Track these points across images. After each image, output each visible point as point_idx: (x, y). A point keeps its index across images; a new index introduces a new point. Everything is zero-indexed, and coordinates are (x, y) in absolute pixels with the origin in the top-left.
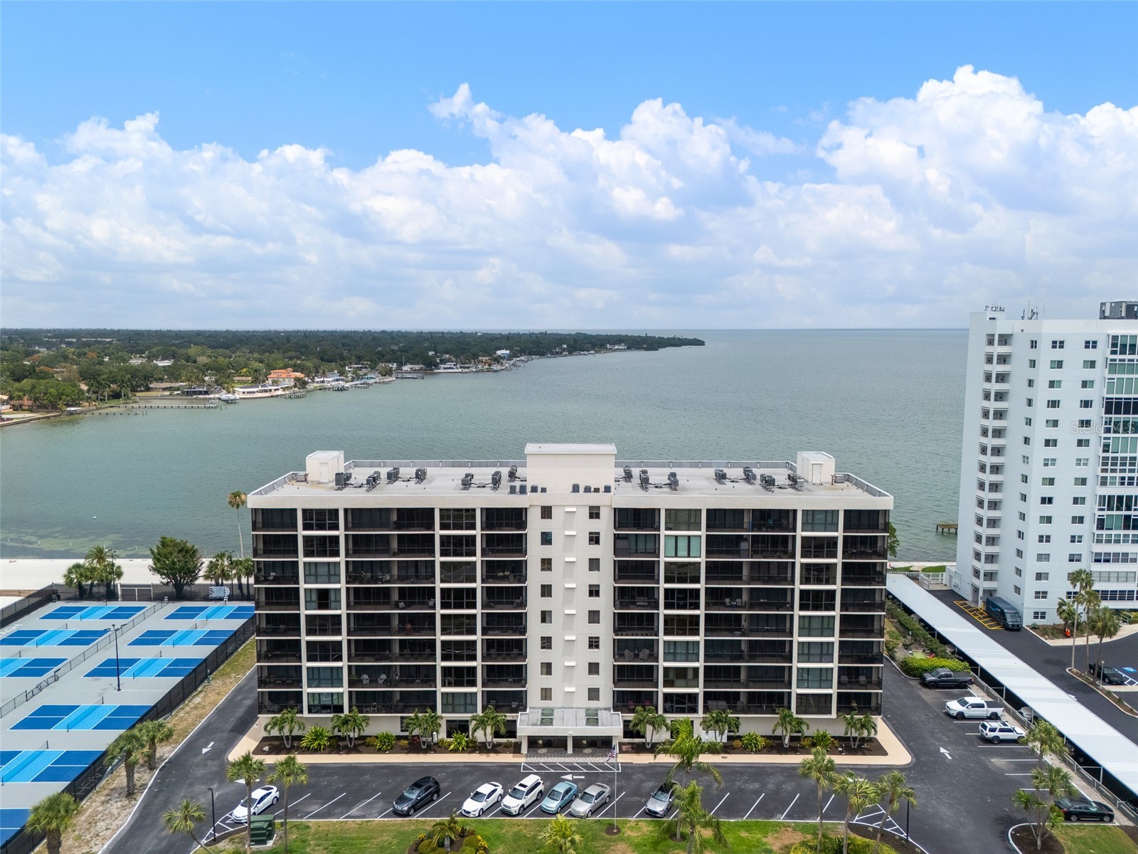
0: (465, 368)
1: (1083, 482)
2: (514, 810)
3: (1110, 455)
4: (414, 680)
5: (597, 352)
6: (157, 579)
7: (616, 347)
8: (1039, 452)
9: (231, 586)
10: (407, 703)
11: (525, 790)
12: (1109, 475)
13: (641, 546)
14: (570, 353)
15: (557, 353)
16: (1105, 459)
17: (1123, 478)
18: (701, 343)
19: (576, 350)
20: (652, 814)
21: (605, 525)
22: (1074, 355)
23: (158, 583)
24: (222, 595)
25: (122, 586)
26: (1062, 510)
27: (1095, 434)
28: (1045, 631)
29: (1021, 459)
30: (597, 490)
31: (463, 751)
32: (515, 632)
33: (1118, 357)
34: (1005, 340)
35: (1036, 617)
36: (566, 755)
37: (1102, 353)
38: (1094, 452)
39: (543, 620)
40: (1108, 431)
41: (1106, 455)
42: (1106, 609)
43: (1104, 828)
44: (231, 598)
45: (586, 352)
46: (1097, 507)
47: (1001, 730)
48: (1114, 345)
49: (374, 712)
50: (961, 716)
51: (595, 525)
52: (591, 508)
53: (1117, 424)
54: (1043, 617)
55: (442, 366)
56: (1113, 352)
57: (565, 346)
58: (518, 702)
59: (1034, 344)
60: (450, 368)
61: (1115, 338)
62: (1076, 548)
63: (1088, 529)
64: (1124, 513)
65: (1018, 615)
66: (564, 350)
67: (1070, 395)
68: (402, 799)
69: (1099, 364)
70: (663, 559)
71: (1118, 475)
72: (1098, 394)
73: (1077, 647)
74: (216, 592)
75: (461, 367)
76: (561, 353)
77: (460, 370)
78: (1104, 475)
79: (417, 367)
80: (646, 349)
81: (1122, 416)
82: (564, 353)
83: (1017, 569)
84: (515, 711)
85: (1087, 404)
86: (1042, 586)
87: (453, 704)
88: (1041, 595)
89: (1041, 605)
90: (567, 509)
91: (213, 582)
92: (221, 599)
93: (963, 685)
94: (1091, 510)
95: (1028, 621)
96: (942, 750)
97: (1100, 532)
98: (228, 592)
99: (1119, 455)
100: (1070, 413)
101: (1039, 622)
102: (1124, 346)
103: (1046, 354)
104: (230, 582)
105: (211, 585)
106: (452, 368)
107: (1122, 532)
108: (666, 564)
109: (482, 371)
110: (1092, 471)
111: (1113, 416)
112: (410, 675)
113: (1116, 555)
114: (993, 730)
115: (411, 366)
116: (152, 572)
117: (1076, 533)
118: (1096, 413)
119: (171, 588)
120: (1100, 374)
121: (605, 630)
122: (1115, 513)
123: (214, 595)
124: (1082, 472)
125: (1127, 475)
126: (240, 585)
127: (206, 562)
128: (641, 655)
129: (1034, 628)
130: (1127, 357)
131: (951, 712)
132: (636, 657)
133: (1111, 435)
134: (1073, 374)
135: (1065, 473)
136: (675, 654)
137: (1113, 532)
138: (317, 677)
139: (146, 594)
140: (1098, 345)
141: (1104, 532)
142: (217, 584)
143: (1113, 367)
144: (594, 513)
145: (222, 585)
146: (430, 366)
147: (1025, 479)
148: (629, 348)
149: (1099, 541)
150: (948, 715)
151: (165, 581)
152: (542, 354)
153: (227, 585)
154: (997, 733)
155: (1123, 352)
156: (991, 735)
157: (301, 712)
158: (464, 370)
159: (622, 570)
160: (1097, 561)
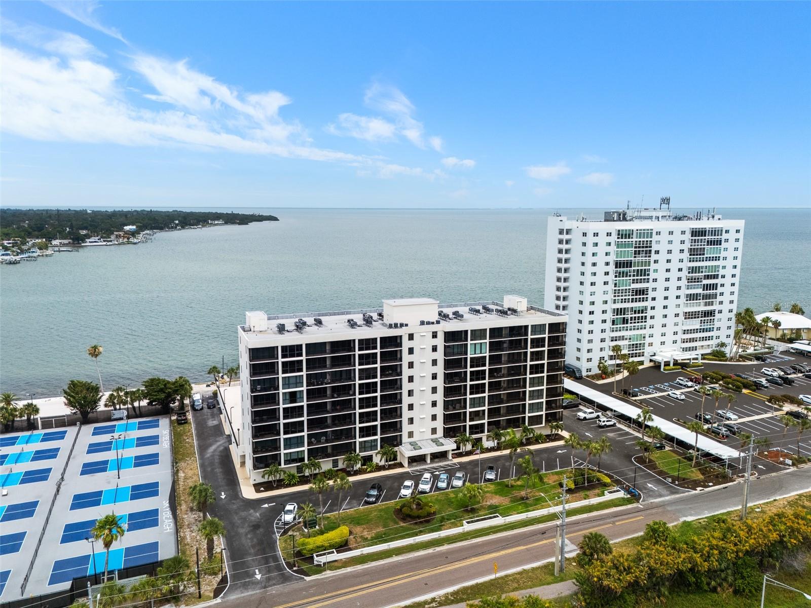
0: (108, 241)
1: (606, 302)
2: (428, 490)
3: (617, 288)
4: (341, 438)
5: (203, 226)
6: (67, 411)
7: (216, 222)
8: (587, 288)
9: (128, 409)
10: (337, 451)
11: (429, 480)
12: (617, 298)
13: (456, 350)
14: (183, 227)
15: (172, 227)
16: (615, 290)
17: (622, 299)
18: (275, 219)
19: (187, 225)
20: (490, 480)
21: (440, 342)
22: (602, 239)
23: (69, 413)
24: (121, 416)
25: (41, 419)
26: (598, 317)
27: (611, 278)
28: (593, 377)
29: (579, 293)
30: (433, 323)
31: (375, 471)
32: (395, 403)
33: (620, 240)
34: (568, 231)
35: (587, 372)
36: (427, 464)
37: (614, 238)
38: (610, 287)
39: (409, 395)
40: (616, 277)
41: (615, 288)
42: (633, 362)
43: (664, 452)
44: (129, 417)
45: (195, 227)
46: (612, 314)
47: (607, 421)
48: (619, 235)
49: (320, 459)
50: (585, 419)
51: (435, 342)
52: (433, 332)
53: (620, 273)
54: (590, 371)
55: (88, 240)
56: (618, 238)
57: (177, 222)
58: (397, 441)
59: (585, 234)
60: (95, 242)
61: (619, 231)
62: (603, 335)
63: (608, 325)
64: (623, 316)
65: (580, 371)
66: (177, 225)
67: (601, 259)
68: (369, 496)
69: (613, 244)
70: (469, 356)
71: (620, 298)
72: (612, 259)
73: (617, 381)
74: (117, 414)
75: (104, 241)
76: (176, 228)
77: (105, 243)
78: (615, 298)
79: (66, 241)
80: (240, 224)
81: (622, 269)
82: (178, 228)
83: (578, 348)
84: (397, 445)
85: (607, 264)
86: (590, 355)
87: (365, 447)
88: (589, 360)
89: (589, 365)
90: (422, 334)
91: (112, 408)
92: (121, 419)
93: (577, 406)
94: (609, 316)
95: (584, 374)
96: (587, 434)
97: (613, 326)
98: (125, 413)
99: (621, 288)
100: (601, 269)
101: (589, 373)
102: (622, 235)
103: (590, 240)
104: (126, 407)
105: (112, 410)
106: (97, 242)
107: (622, 326)
108: (471, 358)
109: (123, 243)
110: (610, 297)
111: (618, 269)
112: (338, 435)
113: (620, 337)
114: (604, 422)
115: (60, 241)
116: (66, 406)
117: (603, 328)
118: (611, 268)
119: (79, 415)
120: (613, 249)
121: (440, 397)
122: (619, 316)
123: (115, 417)
124: (606, 298)
125: (624, 298)
126: (134, 408)
127: (107, 394)
128: (457, 407)
129: (588, 376)
130: (624, 240)
131: (581, 418)
132: (454, 409)
133: (618, 279)
134: (602, 249)
135: (599, 298)
136: (474, 404)
137: (618, 326)
138: (289, 443)
139: (62, 422)
140: (612, 234)
141: (615, 326)
142: (115, 409)
143: (618, 245)
144: (435, 335)
145: (120, 409)
146: (77, 241)
147: (581, 303)
148: (226, 223)
149: (613, 331)
150: (579, 419)
151: (74, 411)
152: (161, 229)
153: (125, 409)
154: (605, 423)
155: (622, 238)
156: (603, 424)
157: (280, 465)
158: (108, 244)
159: (448, 364)
160: (612, 341)
